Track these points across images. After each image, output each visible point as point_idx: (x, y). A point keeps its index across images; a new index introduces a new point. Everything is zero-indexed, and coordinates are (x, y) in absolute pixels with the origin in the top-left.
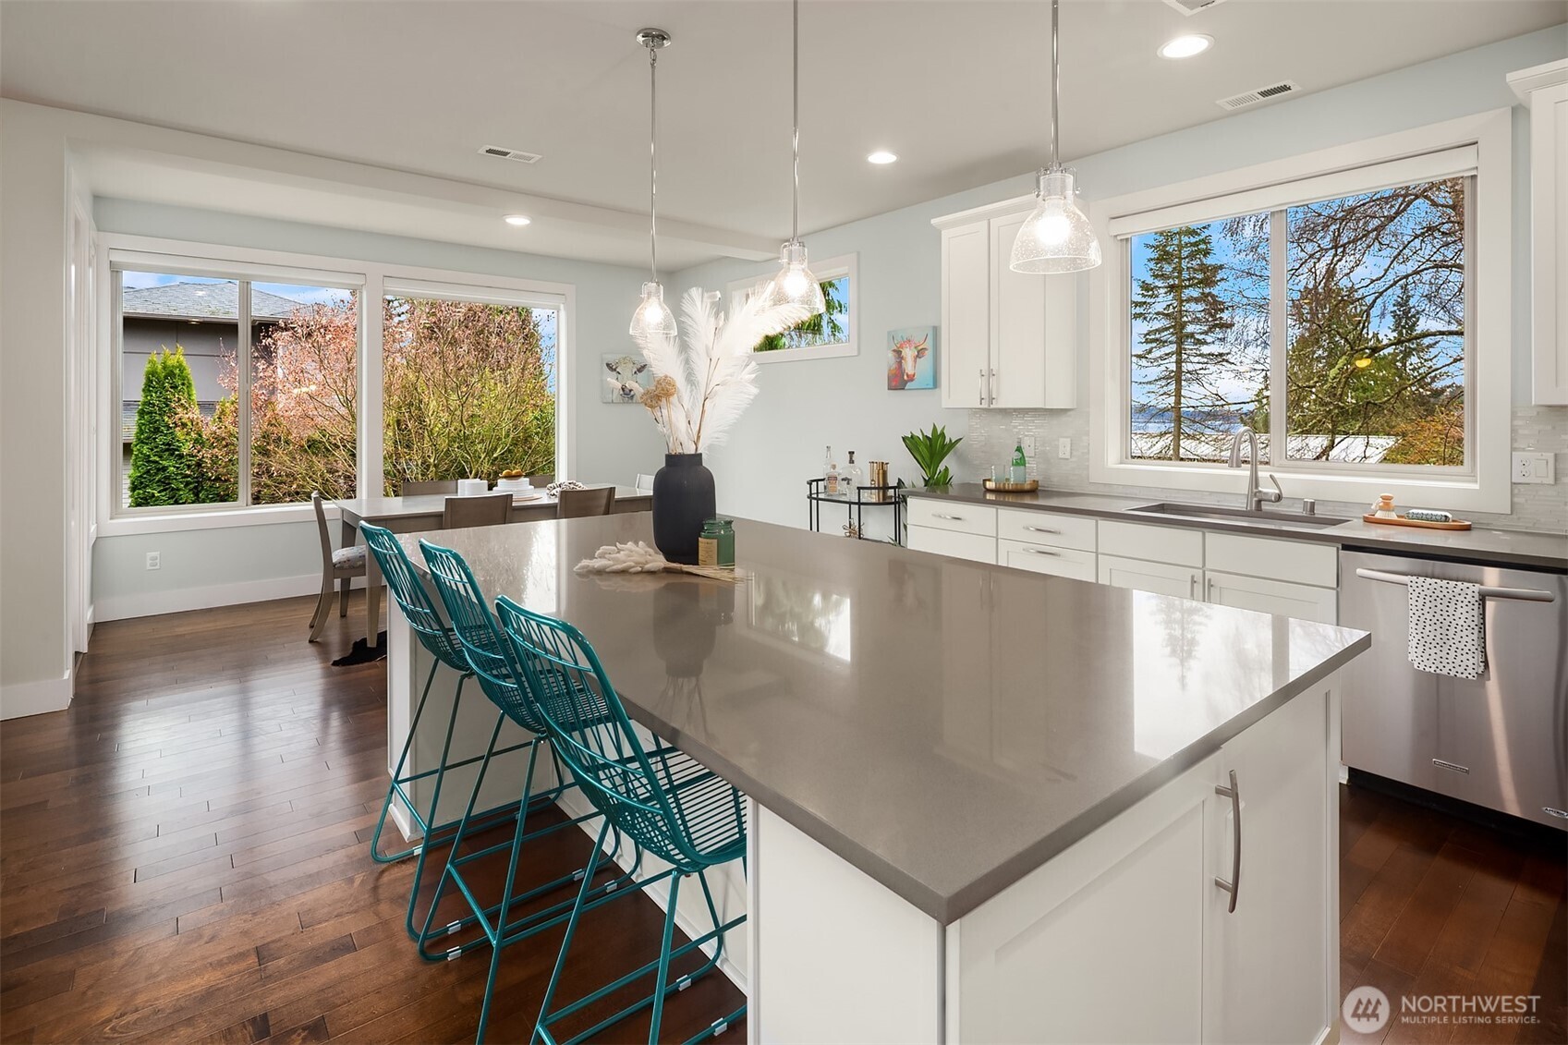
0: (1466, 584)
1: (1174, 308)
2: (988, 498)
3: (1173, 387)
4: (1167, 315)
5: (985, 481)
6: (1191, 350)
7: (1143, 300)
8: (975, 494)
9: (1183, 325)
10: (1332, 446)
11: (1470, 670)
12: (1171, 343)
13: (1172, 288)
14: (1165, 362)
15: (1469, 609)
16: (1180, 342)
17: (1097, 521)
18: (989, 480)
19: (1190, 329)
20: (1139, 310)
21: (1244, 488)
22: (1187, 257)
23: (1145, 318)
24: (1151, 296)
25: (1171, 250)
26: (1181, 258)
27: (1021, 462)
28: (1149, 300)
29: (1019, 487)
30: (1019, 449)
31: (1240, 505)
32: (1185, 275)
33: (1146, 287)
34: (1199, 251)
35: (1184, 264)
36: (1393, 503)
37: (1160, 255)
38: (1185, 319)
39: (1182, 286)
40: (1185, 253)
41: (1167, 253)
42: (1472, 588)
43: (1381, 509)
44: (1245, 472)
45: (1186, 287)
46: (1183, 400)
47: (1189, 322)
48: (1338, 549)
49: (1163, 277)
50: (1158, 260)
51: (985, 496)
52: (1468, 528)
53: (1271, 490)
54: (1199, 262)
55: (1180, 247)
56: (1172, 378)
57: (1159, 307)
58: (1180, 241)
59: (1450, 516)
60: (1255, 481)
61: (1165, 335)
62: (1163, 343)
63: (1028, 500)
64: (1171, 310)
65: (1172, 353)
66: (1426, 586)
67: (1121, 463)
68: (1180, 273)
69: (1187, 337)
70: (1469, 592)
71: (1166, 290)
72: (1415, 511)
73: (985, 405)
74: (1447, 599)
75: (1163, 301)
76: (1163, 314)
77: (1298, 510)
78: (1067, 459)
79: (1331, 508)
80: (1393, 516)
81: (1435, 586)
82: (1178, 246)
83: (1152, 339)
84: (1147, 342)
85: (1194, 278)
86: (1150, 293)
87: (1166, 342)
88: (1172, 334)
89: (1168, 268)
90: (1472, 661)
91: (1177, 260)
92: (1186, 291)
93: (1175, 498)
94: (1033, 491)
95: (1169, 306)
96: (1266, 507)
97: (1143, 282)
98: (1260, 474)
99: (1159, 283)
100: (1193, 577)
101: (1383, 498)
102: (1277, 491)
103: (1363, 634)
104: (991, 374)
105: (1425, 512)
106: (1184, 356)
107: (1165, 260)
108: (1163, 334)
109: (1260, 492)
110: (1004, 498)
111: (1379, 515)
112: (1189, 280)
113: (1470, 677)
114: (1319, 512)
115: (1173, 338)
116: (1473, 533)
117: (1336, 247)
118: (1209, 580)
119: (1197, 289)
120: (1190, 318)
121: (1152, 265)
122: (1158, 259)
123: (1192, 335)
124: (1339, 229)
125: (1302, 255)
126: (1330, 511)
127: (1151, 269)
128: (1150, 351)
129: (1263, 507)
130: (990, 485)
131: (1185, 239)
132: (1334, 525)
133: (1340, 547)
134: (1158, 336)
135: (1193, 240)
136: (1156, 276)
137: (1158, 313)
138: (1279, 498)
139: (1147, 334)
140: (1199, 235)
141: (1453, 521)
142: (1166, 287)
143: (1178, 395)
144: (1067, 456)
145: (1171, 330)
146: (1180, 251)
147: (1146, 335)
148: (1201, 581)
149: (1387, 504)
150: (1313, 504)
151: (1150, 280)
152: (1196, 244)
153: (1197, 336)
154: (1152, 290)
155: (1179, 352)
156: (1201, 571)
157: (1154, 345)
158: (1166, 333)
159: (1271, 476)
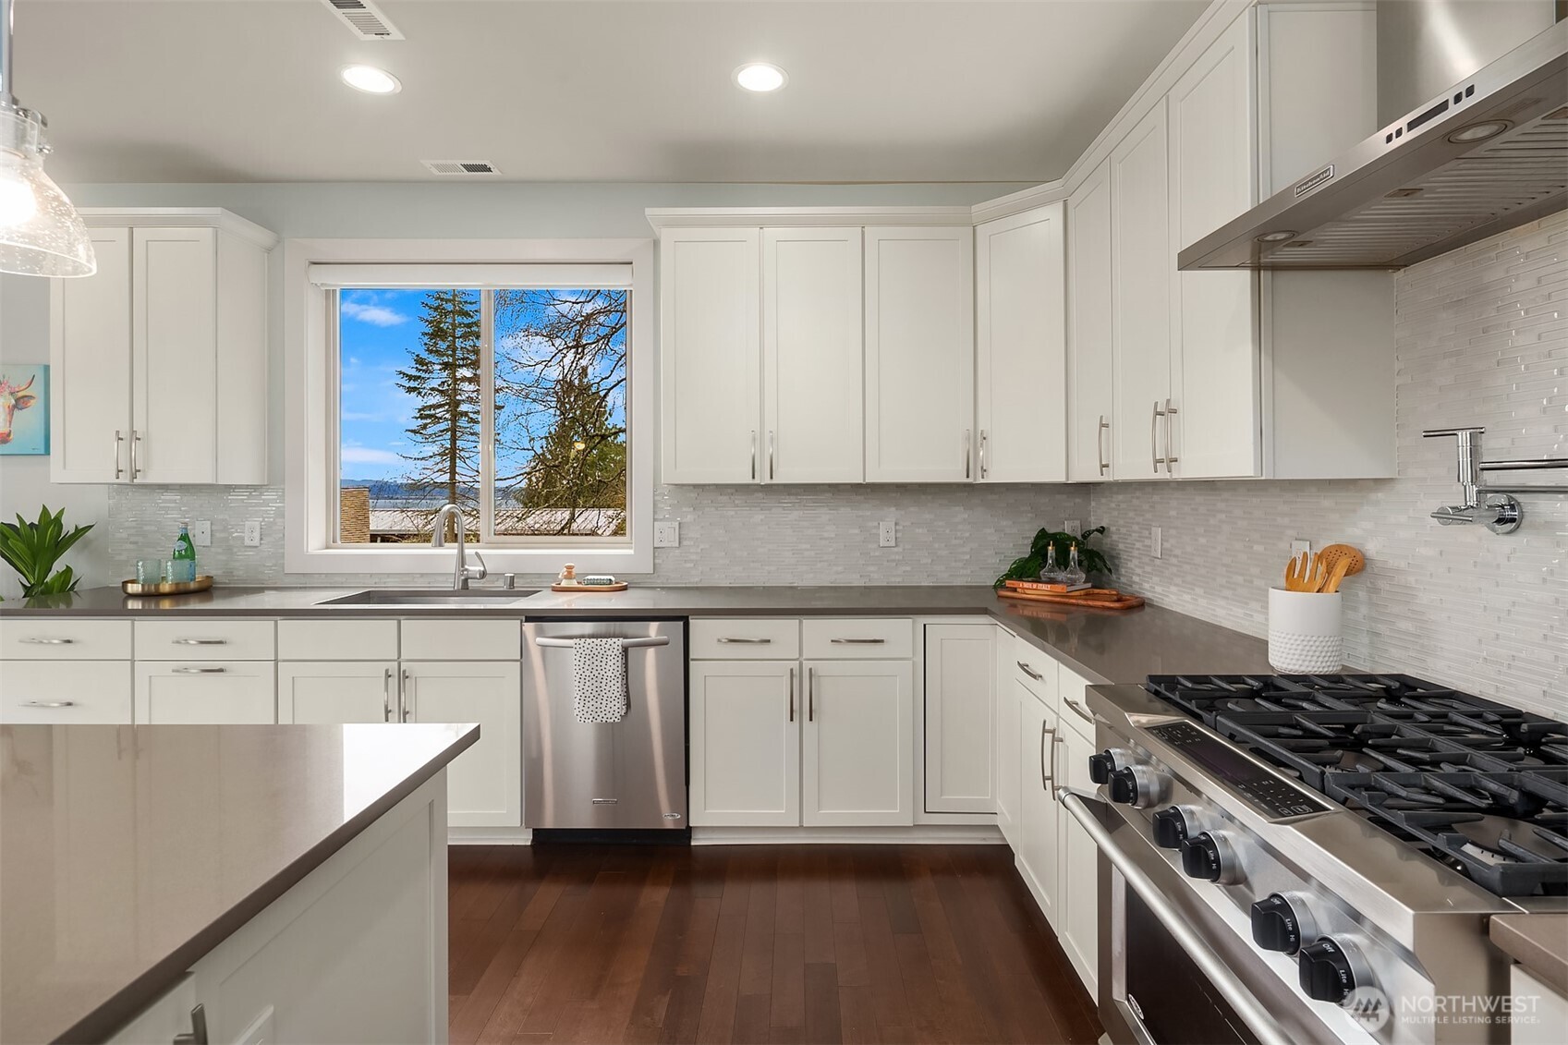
0: (614, 640)
1: (449, 386)
2: (130, 607)
3: (448, 463)
4: (441, 392)
5: (125, 583)
6: (465, 428)
7: (419, 374)
8: (111, 604)
9: (458, 403)
10: (572, 519)
11: (616, 714)
12: (446, 419)
13: (446, 366)
14: (441, 438)
15: (615, 661)
16: (454, 420)
17: (276, 622)
18: (133, 582)
19: (463, 408)
20: (413, 384)
21: (452, 567)
22: (461, 337)
23: (419, 393)
24: (426, 371)
25: (445, 328)
26: (455, 338)
27: (188, 553)
28: (423, 375)
29: (181, 587)
30: (184, 538)
31: (448, 585)
32: (459, 354)
33: (420, 361)
34: (472, 333)
35: (458, 343)
36: (574, 571)
37: (434, 331)
38: (458, 397)
39: (456, 365)
40: (459, 332)
41: (441, 330)
42: (618, 643)
43: (566, 578)
44: (451, 550)
45: (460, 366)
46: (457, 477)
47: (463, 401)
48: (521, 622)
49: (438, 353)
50: (433, 336)
51: (125, 604)
52: (625, 588)
53: (474, 568)
54: (472, 344)
55: (454, 326)
56: (447, 455)
57: (435, 383)
58: (454, 320)
59: (613, 579)
60: (462, 560)
61: (440, 412)
62: (436, 419)
63: (195, 605)
64: (446, 387)
65: (447, 430)
66: (586, 645)
67: (327, 548)
68: (454, 350)
69: (462, 416)
70: (615, 646)
71: (440, 367)
72: (589, 577)
73: (124, 479)
74: (600, 656)
75: (437, 378)
76: (438, 390)
77: (501, 585)
78: (256, 547)
79: (529, 580)
80: (574, 584)
81: (592, 645)
82: (452, 324)
83: (425, 414)
84: (422, 417)
85: (468, 358)
86: (425, 367)
87: (441, 418)
88: (447, 411)
89: (442, 345)
90: (618, 705)
91: (450, 338)
92: (461, 370)
93: (385, 583)
94: (206, 590)
95: (443, 383)
96: (471, 584)
97: (417, 356)
98: (467, 551)
99: (432, 358)
100: (387, 671)
101: (567, 568)
102: (482, 569)
103: (472, 726)
104: (134, 436)
105: (596, 577)
106: (458, 434)
107: (439, 336)
108: (438, 411)
109: (466, 570)
110: (157, 604)
111: (564, 584)
112: (463, 359)
113: (616, 720)
114: (518, 584)
115: (448, 416)
116: (629, 592)
117: (576, 347)
118: (404, 671)
119: (471, 370)
120: (464, 398)
121: (426, 339)
122: (432, 334)
123: (466, 414)
124: (579, 330)
125: (553, 349)
126: (528, 583)
127: (426, 344)
128: (424, 427)
129: (470, 585)
130: (132, 588)
131: (459, 319)
132: (527, 596)
133: (524, 619)
134: (433, 412)
135: (466, 321)
136: (431, 352)
137: (432, 389)
138: (483, 575)
139: (422, 409)
140: (472, 317)
141: (616, 583)
142: (440, 364)
143: (453, 472)
144: (256, 542)
145: (447, 407)
146: (454, 330)
147: (420, 410)
148: (397, 674)
149: (570, 573)
150: (512, 578)
151: (424, 355)
152: (469, 326)
153: (471, 415)
154: (426, 364)
155: (453, 430)
156: (396, 663)
157: (429, 421)
158: (441, 410)
159: (477, 553)
